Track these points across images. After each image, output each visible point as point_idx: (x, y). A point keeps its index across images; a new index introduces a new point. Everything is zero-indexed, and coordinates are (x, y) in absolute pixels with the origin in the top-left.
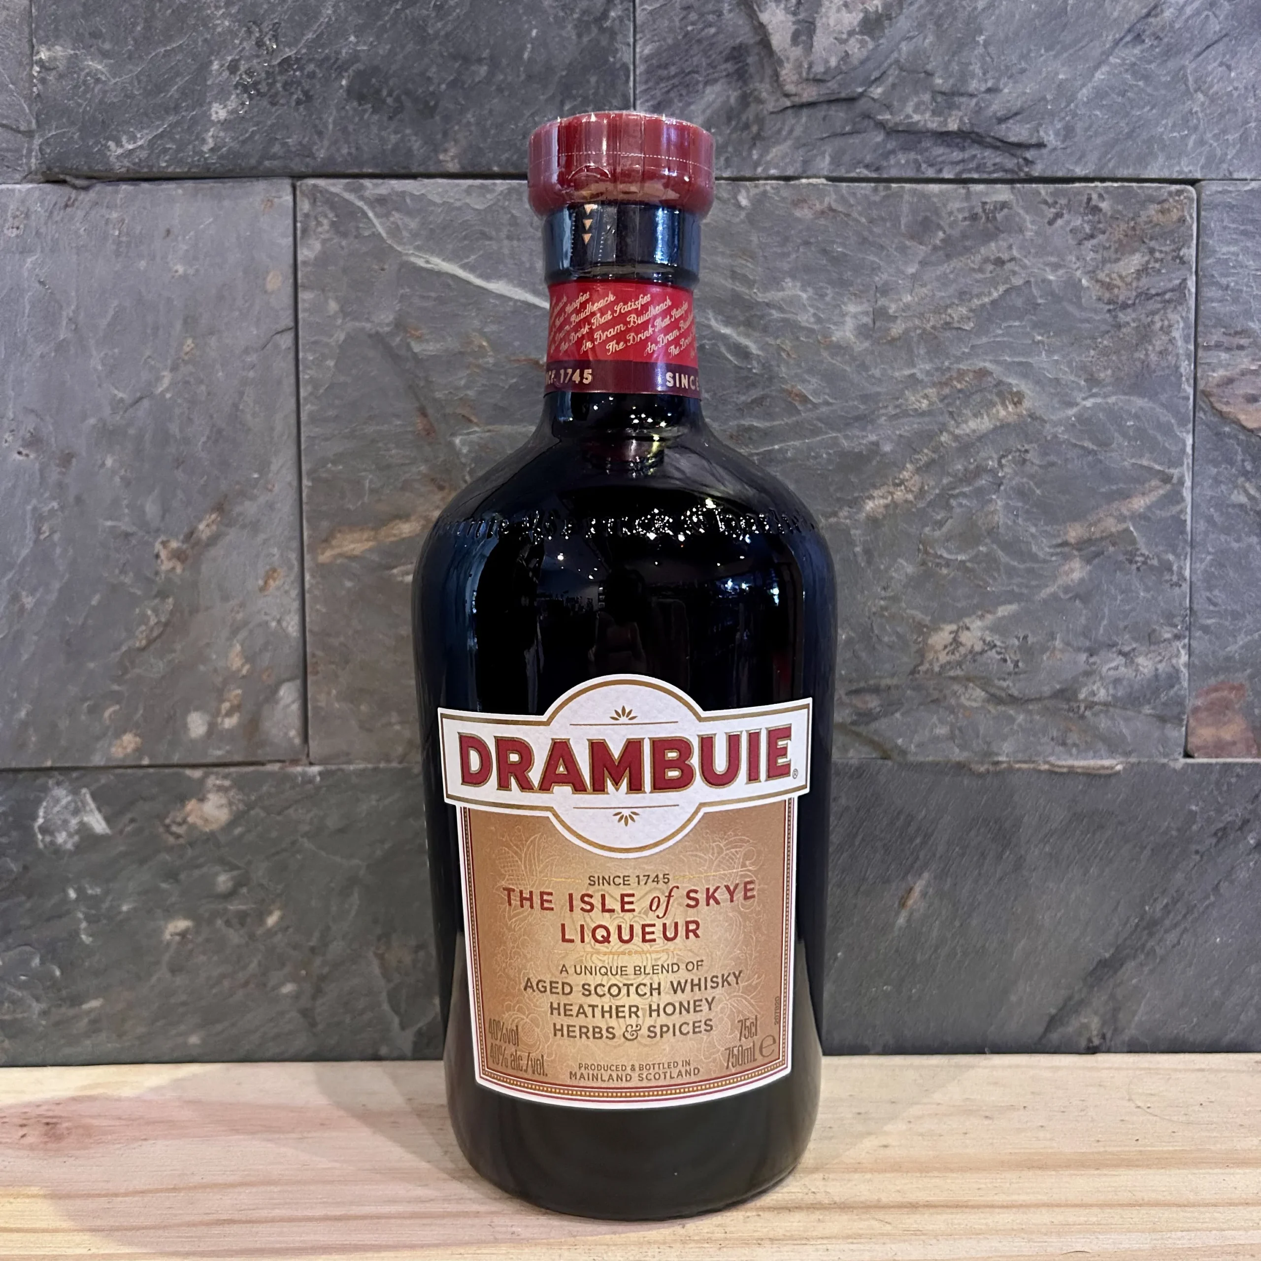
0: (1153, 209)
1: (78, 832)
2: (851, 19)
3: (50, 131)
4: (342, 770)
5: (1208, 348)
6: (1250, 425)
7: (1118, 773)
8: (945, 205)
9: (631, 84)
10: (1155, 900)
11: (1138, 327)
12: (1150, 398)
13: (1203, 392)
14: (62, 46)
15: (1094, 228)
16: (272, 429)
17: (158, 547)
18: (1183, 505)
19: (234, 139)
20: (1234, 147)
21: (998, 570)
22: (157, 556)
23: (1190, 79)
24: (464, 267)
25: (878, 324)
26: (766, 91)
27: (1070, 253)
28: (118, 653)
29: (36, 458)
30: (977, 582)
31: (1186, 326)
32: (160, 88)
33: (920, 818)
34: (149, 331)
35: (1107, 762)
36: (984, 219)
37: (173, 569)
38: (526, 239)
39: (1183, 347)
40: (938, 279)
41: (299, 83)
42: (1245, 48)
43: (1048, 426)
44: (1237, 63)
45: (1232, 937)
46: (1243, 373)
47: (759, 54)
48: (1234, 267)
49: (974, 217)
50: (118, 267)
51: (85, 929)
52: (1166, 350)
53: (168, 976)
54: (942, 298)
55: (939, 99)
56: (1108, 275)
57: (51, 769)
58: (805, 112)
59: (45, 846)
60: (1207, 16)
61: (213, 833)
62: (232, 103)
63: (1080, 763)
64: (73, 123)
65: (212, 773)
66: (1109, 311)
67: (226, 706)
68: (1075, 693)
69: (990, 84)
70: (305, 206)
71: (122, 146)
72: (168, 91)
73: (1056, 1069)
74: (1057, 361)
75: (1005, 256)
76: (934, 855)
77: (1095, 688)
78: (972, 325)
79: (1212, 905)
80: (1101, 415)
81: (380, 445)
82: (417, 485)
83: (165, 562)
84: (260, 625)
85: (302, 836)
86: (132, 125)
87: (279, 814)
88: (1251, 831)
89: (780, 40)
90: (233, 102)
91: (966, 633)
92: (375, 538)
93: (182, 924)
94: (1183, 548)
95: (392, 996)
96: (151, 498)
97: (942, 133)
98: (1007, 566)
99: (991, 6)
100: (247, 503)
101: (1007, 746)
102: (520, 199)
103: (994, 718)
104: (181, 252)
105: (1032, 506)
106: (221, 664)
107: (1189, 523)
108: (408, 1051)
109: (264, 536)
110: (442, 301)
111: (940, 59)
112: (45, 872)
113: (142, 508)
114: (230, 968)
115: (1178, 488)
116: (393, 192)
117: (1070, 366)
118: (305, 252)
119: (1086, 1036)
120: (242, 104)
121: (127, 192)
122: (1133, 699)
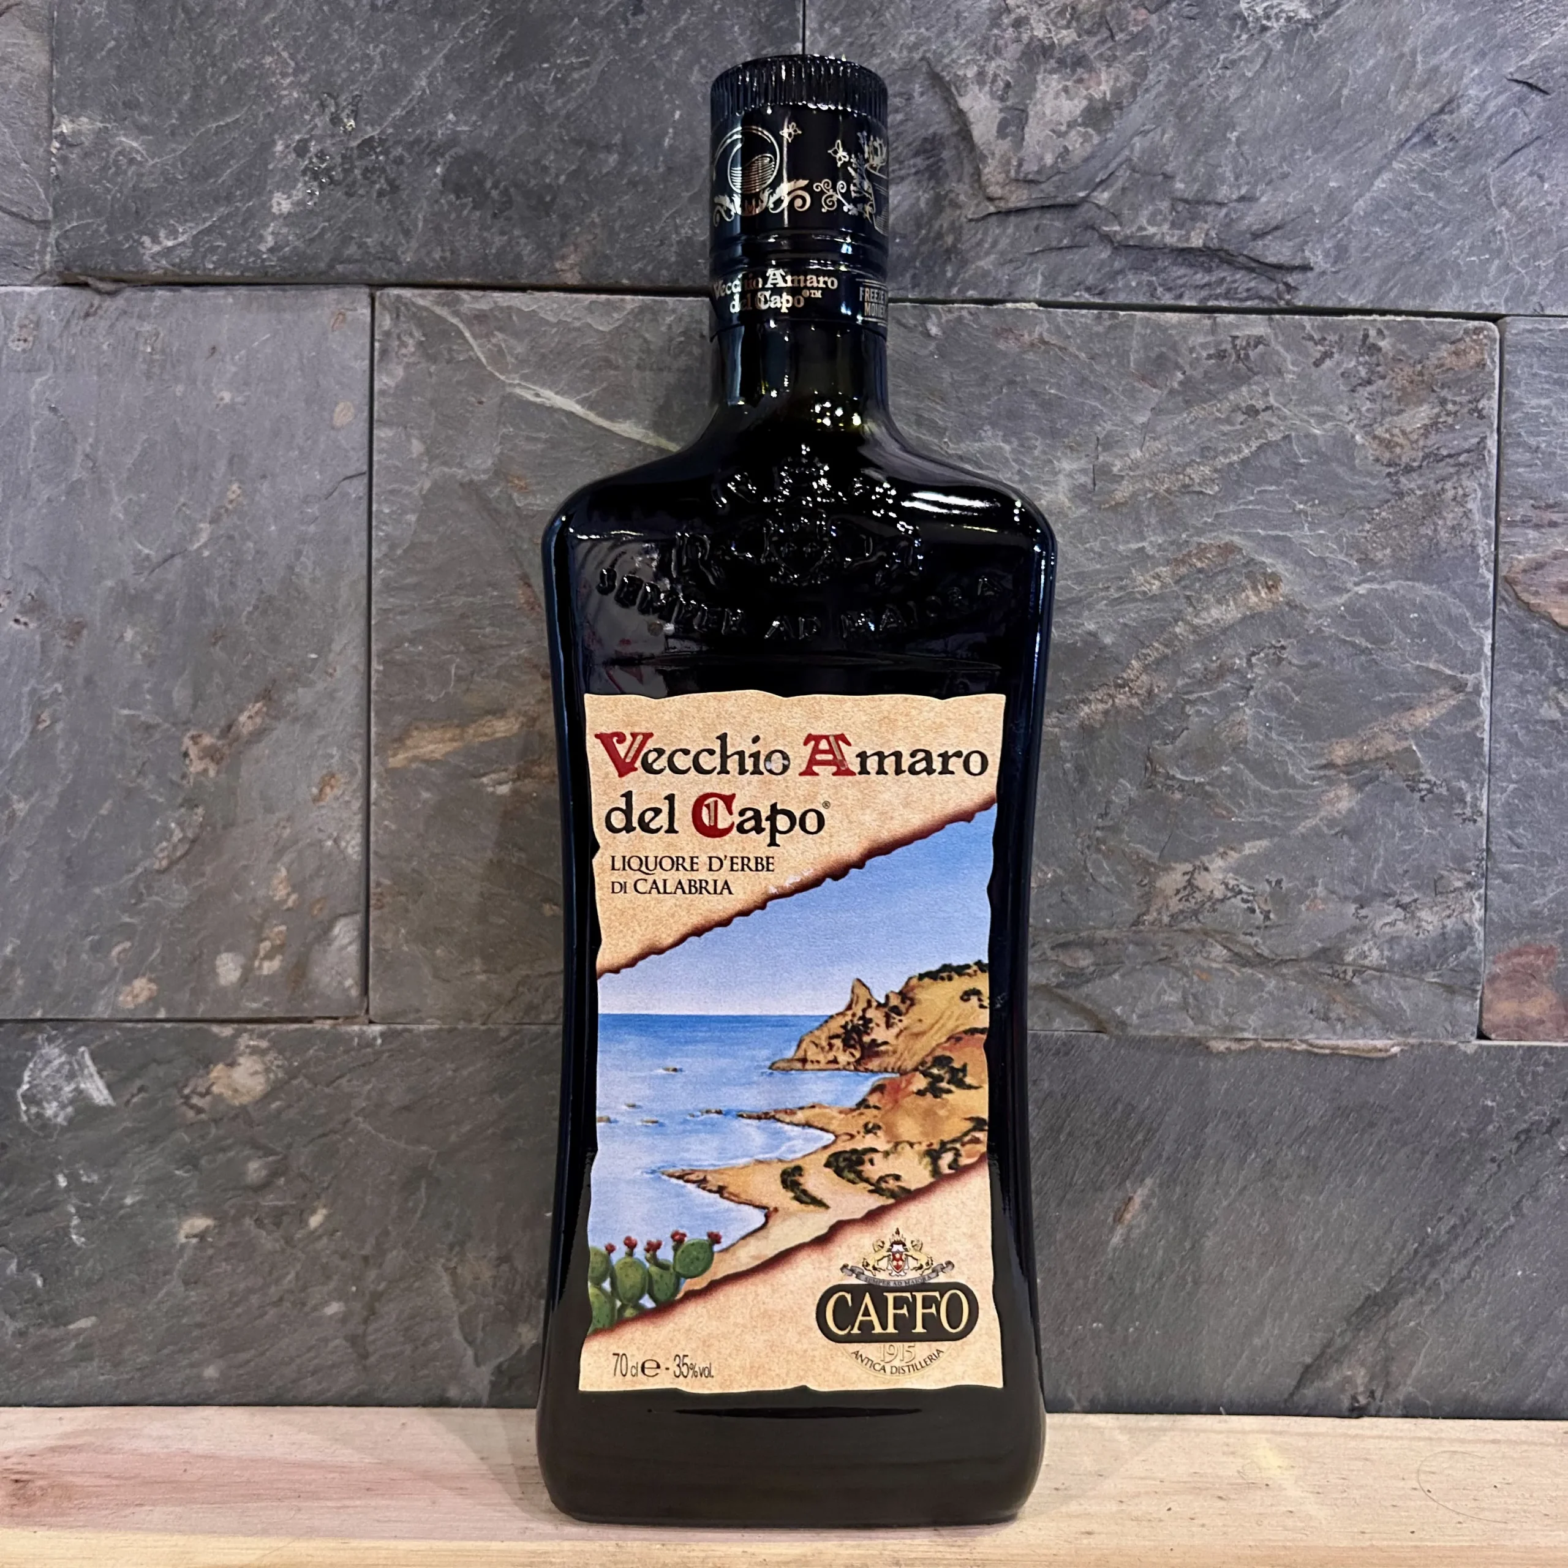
0: (1445, 350)
1: (72, 1102)
2: (1073, 107)
3: (70, 221)
4: (410, 1031)
5: (1512, 524)
6: (1564, 621)
7: (1395, 1055)
8: (1185, 339)
10: (1440, 1219)
11: (1425, 495)
12: (1439, 583)
13: (1506, 579)
14: (90, 118)
15: (1371, 372)
16: (335, 598)
17: (187, 742)
18: (1479, 719)
19: (298, 237)
20: (1547, 274)
21: (1245, 796)
22: (186, 755)
23: (1493, 191)
24: (581, 402)
25: (1099, 484)
26: (966, 193)
27: (1342, 403)
28: (132, 875)
29: (40, 626)
30: (1217, 810)
31: (1486, 497)
32: (209, 173)
33: (1142, 1108)
34: (185, 473)
35: (1380, 1043)
36: (1234, 358)
37: (206, 771)
39: (1481, 522)
40: (1176, 429)
41: (383, 171)
42: (1561, 155)
43: (1310, 617)
44: (1552, 172)
45: (1537, 1270)
46: (1557, 556)
47: (956, 147)
48: (1544, 424)
49: (1221, 355)
50: (150, 392)
51: (76, 1227)
52: (1459, 525)
53: (182, 1288)
54: (1179, 454)
55: (1180, 209)
56: (1387, 431)
57: (42, 1020)
58: (1013, 219)
59: (30, 1120)
60: (1515, 115)
61: (243, 1108)
62: (298, 194)
63: (1344, 1043)
64: (98, 213)
65: (246, 1031)
66: (1389, 475)
67: (266, 945)
68: (1340, 953)
69: (1243, 191)
70: (386, 322)
71: (159, 243)
72: (218, 176)
73: (1310, 1435)
74: (1322, 536)
75: (1260, 405)
76: (1160, 1156)
77: (1366, 948)
78: (1217, 488)
79: (1511, 1227)
80: (1377, 605)
81: (471, 621)
82: (515, 673)
83: (196, 762)
84: (310, 845)
85: (357, 1115)
86: (172, 217)
87: (328, 1086)
88: (1561, 1134)
89: (983, 130)
90: (299, 192)
91: (1204, 873)
92: (462, 738)
93: (201, 1223)
94: (1479, 773)
95: (466, 1322)
96: (180, 682)
97: (1183, 250)
98: (1257, 791)
99: (1246, 95)
100: (300, 690)
101: (1253, 1020)
102: (655, 320)
103: (1238, 983)
104: (228, 375)
105: (1289, 718)
106: (261, 893)
107: (1486, 742)
108: (484, 1393)
109: (320, 732)
110: (553, 444)
111: (1181, 159)
112: (28, 1152)
113: (168, 694)
114: (260, 1281)
115: (1473, 698)
116: (496, 307)
117: (1339, 543)
118: (385, 379)
119: (1350, 1393)
120: (311, 194)
121: (164, 300)
122: (1414, 963)
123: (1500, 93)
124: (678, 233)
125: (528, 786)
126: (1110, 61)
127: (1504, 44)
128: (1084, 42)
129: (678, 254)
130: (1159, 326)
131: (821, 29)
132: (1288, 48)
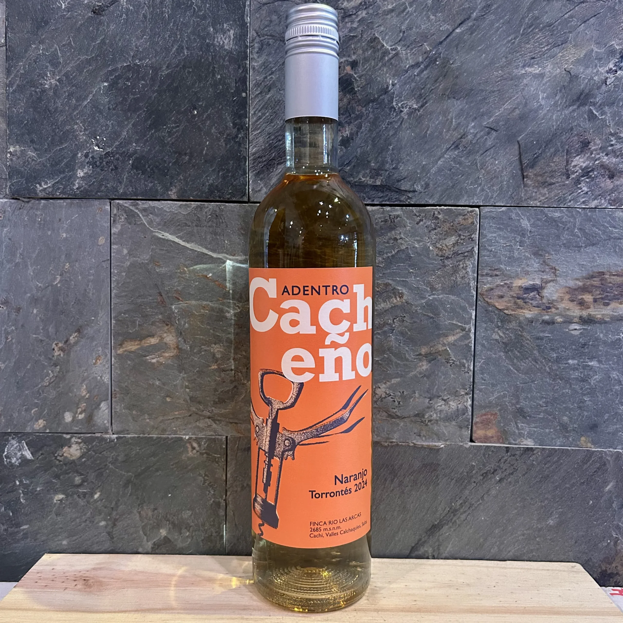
0: (460, 218)
1: (20, 458)
3: (14, 180)
4: (125, 437)
5: (483, 275)
6: (500, 307)
7: (442, 448)
8: (374, 216)
9: (247, 165)
10: (457, 501)
11: (453, 266)
12: (457, 295)
13: (480, 294)
14: (19, 146)
15: (436, 225)
16: (100, 300)
17: (54, 345)
18: (470, 340)
19: (86, 184)
20: (496, 192)
21: (392, 364)
22: (54, 349)
23: (479, 165)
24: (177, 237)
27: (426, 236)
28: (38, 387)
29: (7, 308)
30: (383, 369)
31: (474, 267)
32: (57, 164)
34: (52, 259)
35: (437, 444)
36: (390, 222)
37: (60, 354)
38: (203, 226)
39: (472, 275)
41: (113, 162)
42: (502, 151)
43: (414, 307)
44: (499, 157)
45: (489, 518)
46: (497, 286)
48: (494, 243)
49: (386, 221)
50: (40, 233)
51: (22, 497)
52: (465, 276)
53: (55, 517)
55: (373, 172)
56: (441, 245)
57: (10, 433)
59: (7, 464)
60: (486, 138)
61: (73, 461)
62: (85, 171)
63: (425, 444)
64: (22, 177)
65: (74, 436)
66: (441, 260)
67: (79, 410)
68: (423, 416)
69: (394, 166)
70: (115, 211)
71: (42, 186)
72: (60, 165)
74: (418, 280)
75: (398, 237)
77: (432, 414)
78: (384, 264)
79: (480, 504)
80: (436, 303)
81: (143, 307)
82: (157, 324)
84: (93, 378)
85: (109, 463)
86: (46, 178)
87: (100, 453)
88: (497, 474)
90: (86, 169)
91: (379, 389)
92: (140, 344)
93: (61, 496)
94: (470, 357)
95: (144, 528)
96: (51, 326)
97: (374, 186)
98: (396, 363)
99: (395, 134)
100: (89, 329)
101: (396, 436)
102: (201, 210)
103: (391, 424)
104: (65, 228)
105: (407, 339)
106: (78, 393)
107: (473, 347)
108: (150, 550)
109: (95, 343)
110: (168, 251)
111: (373, 155)
112: (7, 474)
113: (47, 330)
114: (80, 514)
115: (468, 333)
116: (150, 206)
117: (424, 282)
118: (115, 229)
119: (427, 555)
120: (90, 170)
121: (44, 204)
122: (448, 419)
123: (481, 131)
124: (208, 182)
125: (162, 360)
126: (349, 123)
127: (483, 114)
129: (208, 189)
131: (255, 113)
132: (409, 118)
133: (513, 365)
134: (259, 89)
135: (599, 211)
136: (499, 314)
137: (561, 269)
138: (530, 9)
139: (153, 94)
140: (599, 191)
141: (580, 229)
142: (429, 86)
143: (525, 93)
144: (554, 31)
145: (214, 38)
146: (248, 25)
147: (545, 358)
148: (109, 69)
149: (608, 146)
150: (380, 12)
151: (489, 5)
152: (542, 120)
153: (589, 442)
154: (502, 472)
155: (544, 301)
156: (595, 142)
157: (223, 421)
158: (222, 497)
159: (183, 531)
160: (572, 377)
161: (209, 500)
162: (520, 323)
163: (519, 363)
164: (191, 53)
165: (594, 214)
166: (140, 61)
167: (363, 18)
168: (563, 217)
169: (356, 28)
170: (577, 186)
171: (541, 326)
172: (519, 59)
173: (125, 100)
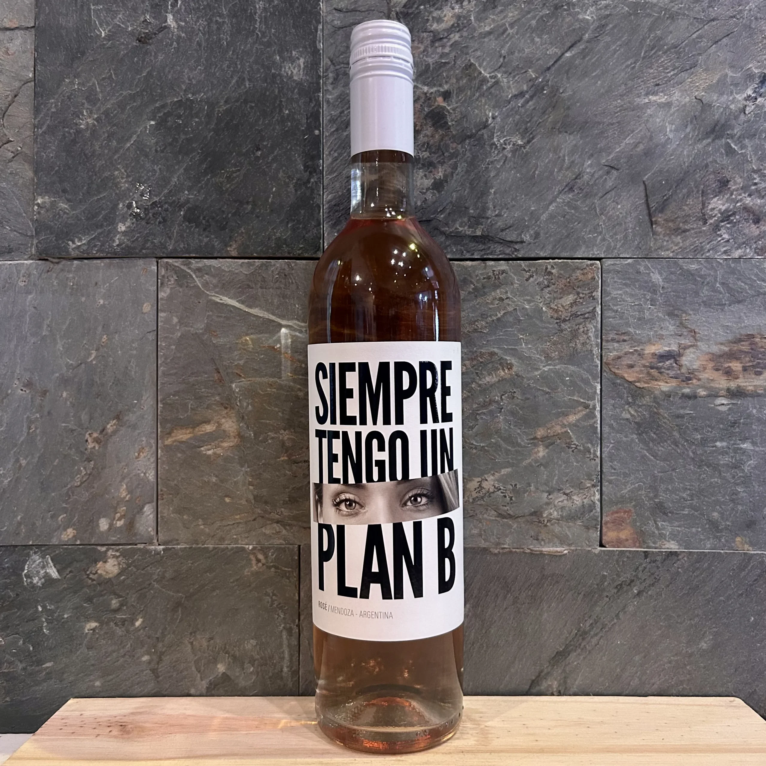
0: (578, 273)
1: (43, 577)
2: (428, 183)
3: (41, 237)
4: (174, 548)
5: (607, 341)
6: (630, 380)
7: (566, 554)
8: (474, 272)
9: (321, 214)
10: (586, 621)
11: (571, 331)
12: (578, 365)
13: (605, 363)
14: (49, 196)
15: (549, 282)
16: (144, 379)
17: (87, 436)
18: (595, 419)
19: (128, 240)
20: (620, 241)
21: (501, 451)
22: (87, 441)
23: (598, 210)
24: (238, 302)
27: (537, 295)
28: (66, 488)
29: (30, 392)
30: (490, 456)
31: (596, 330)
32: (94, 216)
34: (86, 331)
35: (559, 549)
36: (494, 279)
37: (94, 447)
38: (269, 288)
39: (594, 340)
40: (471, 307)
41: (161, 214)
42: (625, 194)
43: (525, 380)
44: (622, 201)
45: (626, 641)
46: (626, 354)
49: (489, 278)
50: (72, 300)
51: (45, 626)
52: (586, 342)
53: (86, 650)
54: (473, 317)
55: (472, 220)
56: (556, 305)
57: (32, 545)
59: (27, 584)
60: (606, 179)
61: (110, 579)
62: (128, 224)
63: (545, 549)
64: (52, 233)
65: (111, 549)
66: (557, 323)
67: (118, 515)
68: (541, 513)
69: (497, 213)
70: (163, 272)
71: (75, 244)
72: (98, 218)
74: (530, 348)
75: (504, 297)
77: (552, 511)
78: (487, 330)
79: (615, 624)
80: (552, 375)
81: (197, 387)
82: (214, 407)
83: (91, 444)
84: (135, 475)
85: (154, 581)
86: (80, 234)
87: (143, 569)
88: (634, 586)
91: (486, 482)
92: (192, 433)
93: (94, 625)
94: (596, 441)
95: (197, 662)
96: (84, 412)
97: (473, 236)
98: (506, 449)
99: (497, 175)
100: (131, 415)
101: (507, 540)
102: (267, 269)
103: (501, 525)
104: (102, 293)
105: (518, 420)
106: (116, 494)
107: (599, 428)
108: (204, 692)
109: (138, 431)
110: (227, 318)
111: (472, 201)
112: (27, 597)
113: (80, 417)
114: (117, 647)
115: (592, 411)
116: (205, 266)
117: (537, 350)
118: (162, 294)
119: (551, 692)
120: (133, 223)
121: (77, 265)
122: (572, 517)
123: (599, 170)
124: (275, 235)
125: (219, 451)
126: (442, 163)
127: (601, 151)
128: (432, 157)
129: (275, 243)
130: (463, 266)
131: (330, 154)
132: (514, 156)
133: (649, 450)
134: (335, 125)
135: (744, 262)
136: (629, 388)
137: (702, 332)
138: (651, 29)
139: (210, 132)
140: (743, 238)
141: (723, 284)
142: (535, 119)
143: (649, 125)
144: (680, 53)
145: (281, 67)
146: (321, 52)
147: (687, 441)
148: (157, 105)
149: (751, 186)
150: (476, 34)
151: (603, 26)
152: (671, 155)
153: (746, 542)
154: (641, 583)
155: (683, 370)
156: (735, 181)
157: (295, 525)
158: (294, 622)
159: (246, 666)
160: (722, 462)
161: (277, 627)
162: (655, 398)
163: (655, 448)
164: (254, 85)
165: (738, 265)
166: (193, 94)
167: (455, 42)
168: (701, 269)
169: (447, 54)
170: (716, 232)
171: (680, 401)
172: (640, 86)
173: (175, 140)
